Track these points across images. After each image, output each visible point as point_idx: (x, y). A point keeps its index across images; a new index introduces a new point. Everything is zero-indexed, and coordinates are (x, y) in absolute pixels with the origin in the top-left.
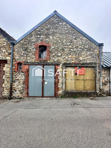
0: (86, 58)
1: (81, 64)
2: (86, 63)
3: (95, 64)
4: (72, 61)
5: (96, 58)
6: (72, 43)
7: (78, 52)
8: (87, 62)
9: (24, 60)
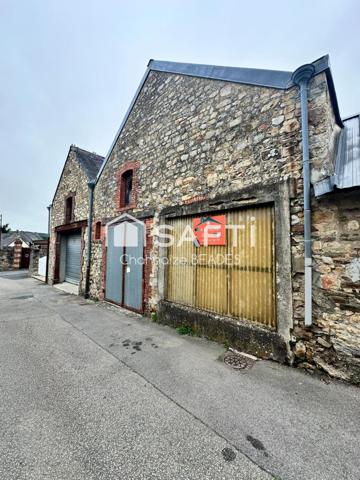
0: (232, 171)
1: (210, 200)
2: (229, 195)
3: (273, 187)
4: (185, 198)
5: (278, 156)
6: (185, 131)
7: (203, 155)
8: (235, 189)
9: (103, 216)
